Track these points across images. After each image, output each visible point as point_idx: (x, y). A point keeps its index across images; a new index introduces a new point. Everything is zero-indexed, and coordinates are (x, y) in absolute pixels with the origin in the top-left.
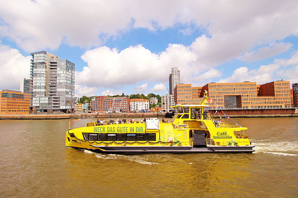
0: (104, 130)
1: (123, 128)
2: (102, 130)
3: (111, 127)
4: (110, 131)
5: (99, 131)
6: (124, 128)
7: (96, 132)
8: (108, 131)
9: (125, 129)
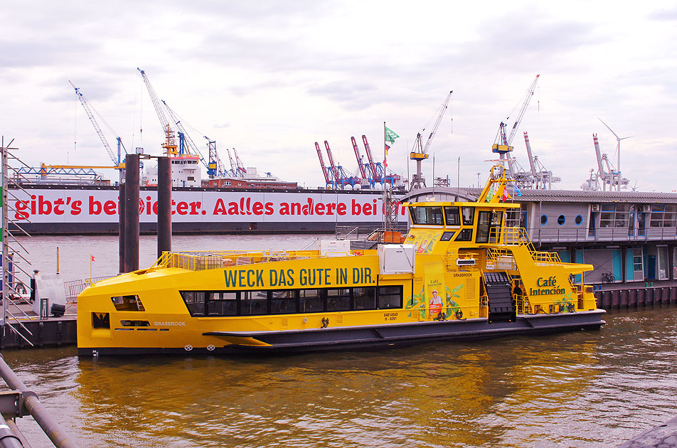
0: (259, 278)
1: (317, 273)
2: (253, 278)
3: (282, 271)
4: (280, 282)
5: (244, 281)
6: (320, 270)
7: (234, 285)
8: (273, 283)
9: (323, 273)
